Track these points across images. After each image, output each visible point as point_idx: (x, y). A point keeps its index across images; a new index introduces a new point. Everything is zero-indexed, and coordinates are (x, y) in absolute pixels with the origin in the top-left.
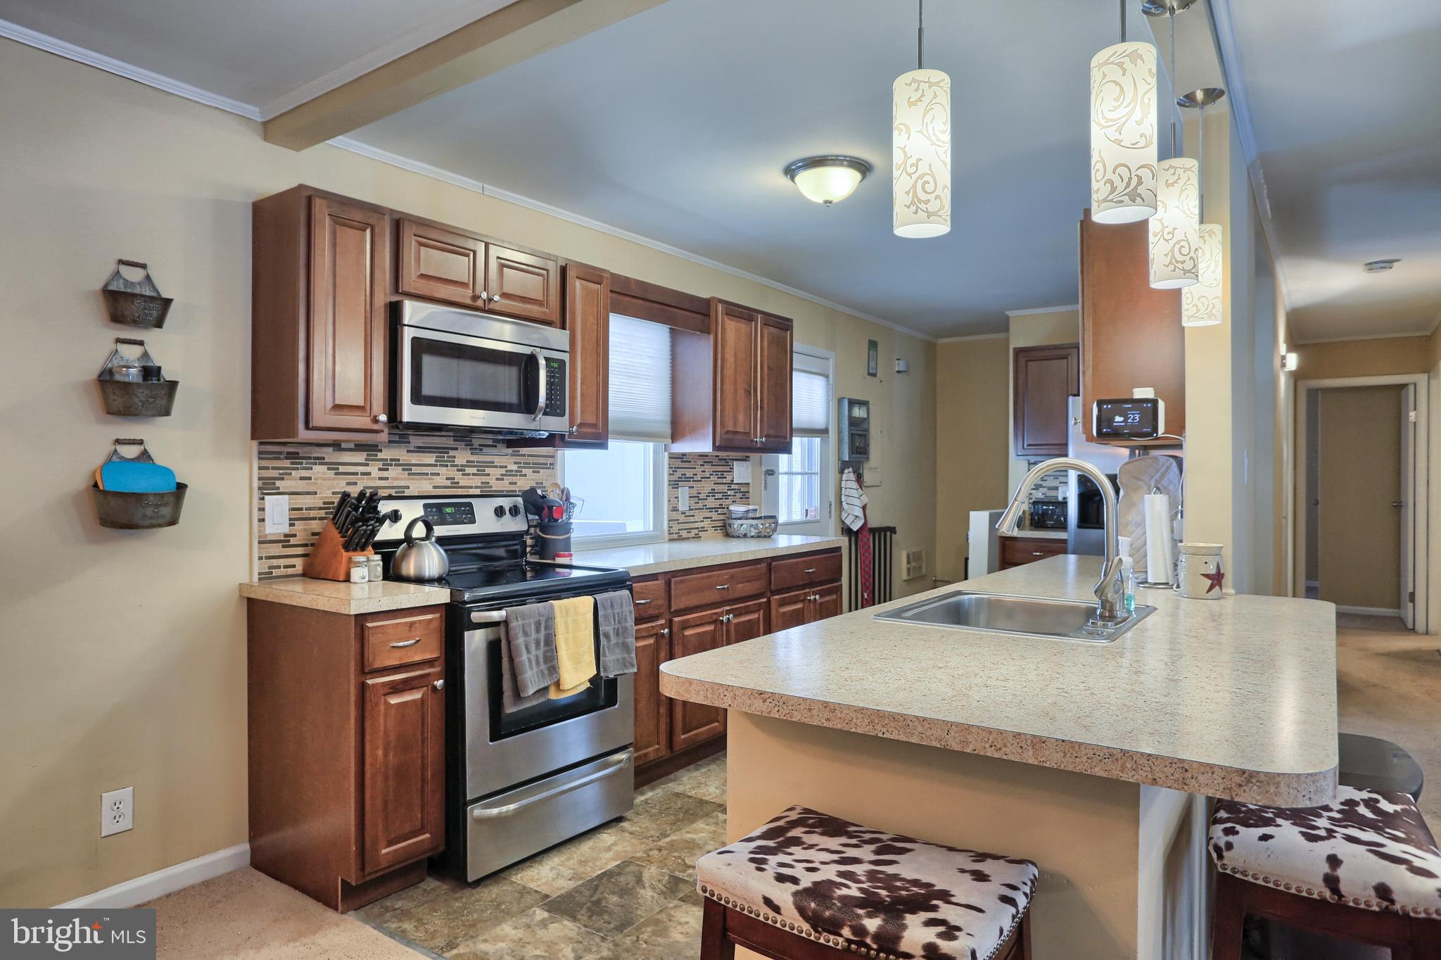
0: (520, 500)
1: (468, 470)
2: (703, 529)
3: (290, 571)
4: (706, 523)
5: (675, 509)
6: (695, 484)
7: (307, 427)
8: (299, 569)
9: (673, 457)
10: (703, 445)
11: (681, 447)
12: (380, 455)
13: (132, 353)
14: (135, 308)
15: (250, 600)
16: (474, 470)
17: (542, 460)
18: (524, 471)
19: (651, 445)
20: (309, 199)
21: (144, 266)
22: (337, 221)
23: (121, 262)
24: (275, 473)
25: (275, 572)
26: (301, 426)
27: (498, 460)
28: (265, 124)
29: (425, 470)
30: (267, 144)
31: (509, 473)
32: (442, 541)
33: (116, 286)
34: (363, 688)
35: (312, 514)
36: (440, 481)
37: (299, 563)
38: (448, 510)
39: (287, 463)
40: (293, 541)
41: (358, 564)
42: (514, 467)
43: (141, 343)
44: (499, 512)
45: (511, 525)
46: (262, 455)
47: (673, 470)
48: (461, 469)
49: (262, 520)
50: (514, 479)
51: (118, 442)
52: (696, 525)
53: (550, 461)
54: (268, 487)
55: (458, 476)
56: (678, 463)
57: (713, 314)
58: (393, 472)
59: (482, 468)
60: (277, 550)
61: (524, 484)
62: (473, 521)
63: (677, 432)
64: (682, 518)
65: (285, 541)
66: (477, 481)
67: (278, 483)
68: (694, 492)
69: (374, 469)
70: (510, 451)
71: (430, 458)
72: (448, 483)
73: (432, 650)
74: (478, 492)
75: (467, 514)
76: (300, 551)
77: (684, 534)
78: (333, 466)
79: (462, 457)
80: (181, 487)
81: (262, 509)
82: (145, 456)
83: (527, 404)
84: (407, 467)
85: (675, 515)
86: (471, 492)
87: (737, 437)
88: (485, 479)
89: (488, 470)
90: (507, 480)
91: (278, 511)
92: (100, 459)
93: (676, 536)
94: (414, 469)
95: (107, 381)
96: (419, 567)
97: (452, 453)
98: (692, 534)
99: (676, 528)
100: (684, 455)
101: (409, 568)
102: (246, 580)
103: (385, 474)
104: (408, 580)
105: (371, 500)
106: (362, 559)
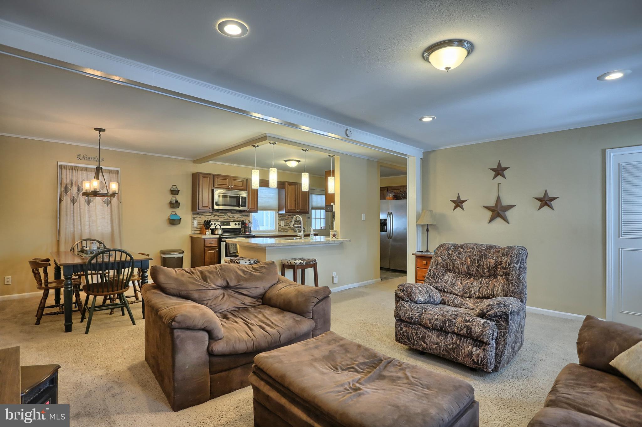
0: (240, 222)
1: (230, 217)
2: (288, 230)
3: (198, 233)
4: (289, 229)
5: (280, 225)
6: (286, 220)
7: (199, 210)
8: (199, 233)
9: (279, 214)
10: (283, 212)
11: (280, 212)
12: (213, 214)
13: (174, 199)
14: (174, 192)
15: (191, 237)
16: (232, 217)
17: (247, 215)
18: (243, 217)
19: (274, 212)
20: (199, 174)
21: (176, 186)
22: (204, 177)
23: (173, 185)
24: (195, 217)
25: (195, 233)
26: (198, 209)
27: (237, 215)
28: (194, 161)
29: (222, 216)
30: (194, 164)
31: (239, 217)
32: (222, 229)
33: (172, 189)
34: (205, 249)
35: (201, 224)
36: (225, 218)
37: (199, 232)
38: (225, 224)
39: (197, 215)
40: (198, 228)
41: (207, 232)
42: (241, 216)
43: (175, 197)
44: (236, 224)
45: (237, 227)
46: (193, 214)
47: (279, 217)
48: (229, 216)
49: (193, 224)
50: (240, 218)
51: (172, 212)
52: (286, 229)
53: (249, 215)
54: (194, 219)
55: (229, 218)
56: (281, 216)
57: (285, 184)
58: (216, 217)
59: (233, 217)
60: (196, 229)
61: (242, 219)
62: (230, 226)
63: (280, 209)
64: (282, 227)
65: (197, 228)
66: (233, 219)
67: (196, 218)
68: (285, 222)
69: (212, 216)
70: (239, 213)
71: (223, 214)
72: (227, 219)
73: (216, 244)
74: (233, 221)
75: (229, 225)
76: (199, 230)
77: (283, 231)
78: (205, 216)
79: (229, 214)
80: (181, 219)
81: (193, 223)
82: (176, 214)
83: (238, 205)
84: (218, 216)
85: (280, 227)
86: (231, 221)
87: (292, 210)
88: (234, 218)
89: (235, 217)
90: (239, 219)
91: (196, 223)
92: (170, 215)
93: (280, 231)
94: (220, 216)
95: (171, 203)
96: (218, 232)
97: (227, 213)
98: (285, 231)
99: (280, 229)
100: (283, 214)
101: (216, 233)
102: (190, 234)
103: (214, 217)
104: (216, 234)
105: (210, 221)
106: (208, 231)
